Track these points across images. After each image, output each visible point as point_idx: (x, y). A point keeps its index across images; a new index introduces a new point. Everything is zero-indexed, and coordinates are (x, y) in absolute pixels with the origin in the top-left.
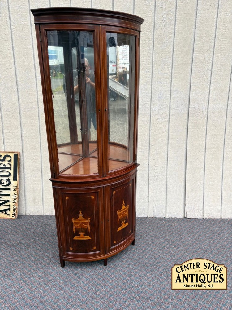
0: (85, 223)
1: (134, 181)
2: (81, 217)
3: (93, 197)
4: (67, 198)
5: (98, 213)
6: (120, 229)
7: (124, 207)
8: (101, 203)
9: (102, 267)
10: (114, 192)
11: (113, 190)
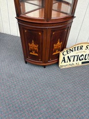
0: (35, 47)
1: (69, 28)
2: (33, 44)
3: (40, 34)
4: (26, 31)
5: (42, 44)
6: (54, 54)
7: (59, 43)
8: (45, 38)
9: (43, 68)
10: (53, 33)
11: (53, 31)
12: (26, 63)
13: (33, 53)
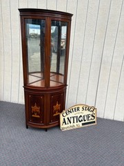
0: (37, 109)
2: (35, 106)
3: (42, 97)
4: (30, 96)
6: (54, 115)
7: (57, 105)
11: (52, 95)
12: (27, 128)
13: (36, 116)
